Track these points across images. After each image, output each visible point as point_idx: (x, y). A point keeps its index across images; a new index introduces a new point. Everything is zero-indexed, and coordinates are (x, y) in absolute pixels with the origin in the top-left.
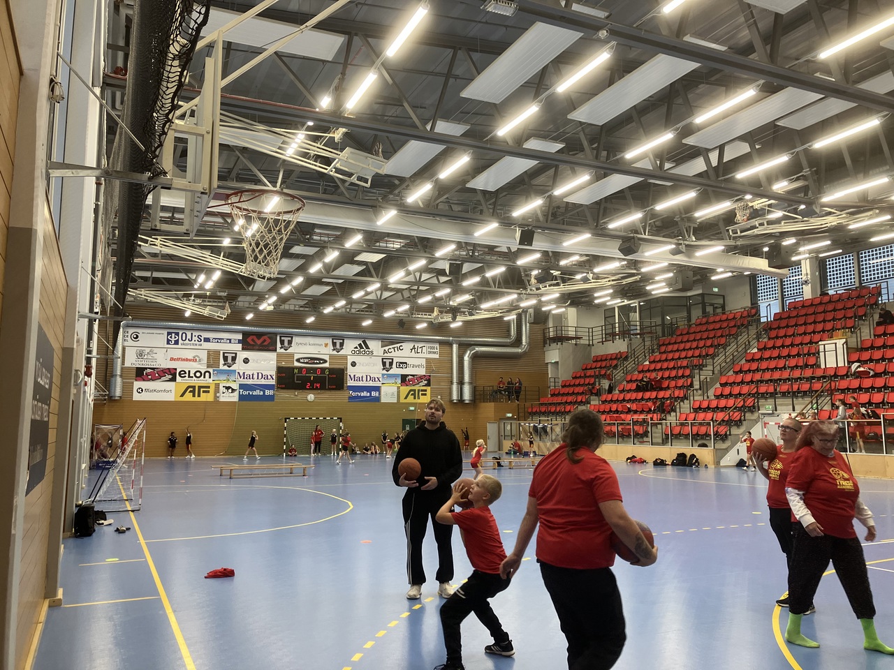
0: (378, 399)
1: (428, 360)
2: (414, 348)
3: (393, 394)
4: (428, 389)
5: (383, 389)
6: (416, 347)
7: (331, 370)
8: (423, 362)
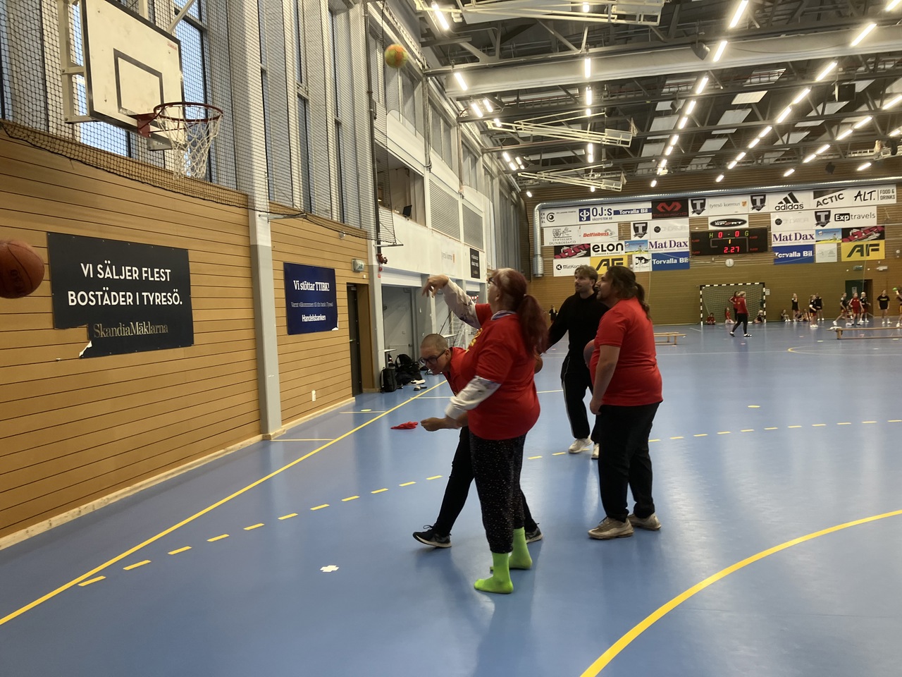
0: (812, 259)
1: (880, 208)
2: (859, 194)
3: (831, 252)
4: (882, 243)
5: (818, 248)
6: (862, 193)
7: (751, 231)
8: (874, 210)
